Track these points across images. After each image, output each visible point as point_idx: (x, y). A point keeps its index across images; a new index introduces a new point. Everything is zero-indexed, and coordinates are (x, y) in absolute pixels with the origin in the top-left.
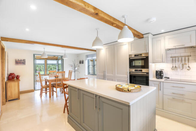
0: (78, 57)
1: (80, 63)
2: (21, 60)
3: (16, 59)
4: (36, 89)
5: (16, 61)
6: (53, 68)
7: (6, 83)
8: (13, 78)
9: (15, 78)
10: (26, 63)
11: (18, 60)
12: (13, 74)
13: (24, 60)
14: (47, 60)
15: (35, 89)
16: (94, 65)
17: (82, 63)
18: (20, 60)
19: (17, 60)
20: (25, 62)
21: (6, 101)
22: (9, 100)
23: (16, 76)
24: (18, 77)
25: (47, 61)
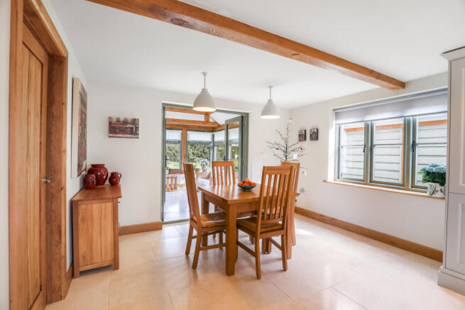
0: (291, 119)
1: (302, 137)
2: (125, 122)
3: (110, 118)
4: (165, 220)
5: (110, 123)
6: (193, 153)
7: (72, 202)
8: (100, 181)
9: (107, 182)
10: (140, 132)
11: (118, 120)
12: (101, 166)
13: (135, 122)
14: (188, 132)
15: (163, 220)
16: (372, 146)
17: (312, 138)
18: (122, 119)
19: (114, 120)
20: (137, 128)
21: (73, 276)
22: (81, 269)
23: (110, 175)
24: (114, 179)
25: (186, 134)
